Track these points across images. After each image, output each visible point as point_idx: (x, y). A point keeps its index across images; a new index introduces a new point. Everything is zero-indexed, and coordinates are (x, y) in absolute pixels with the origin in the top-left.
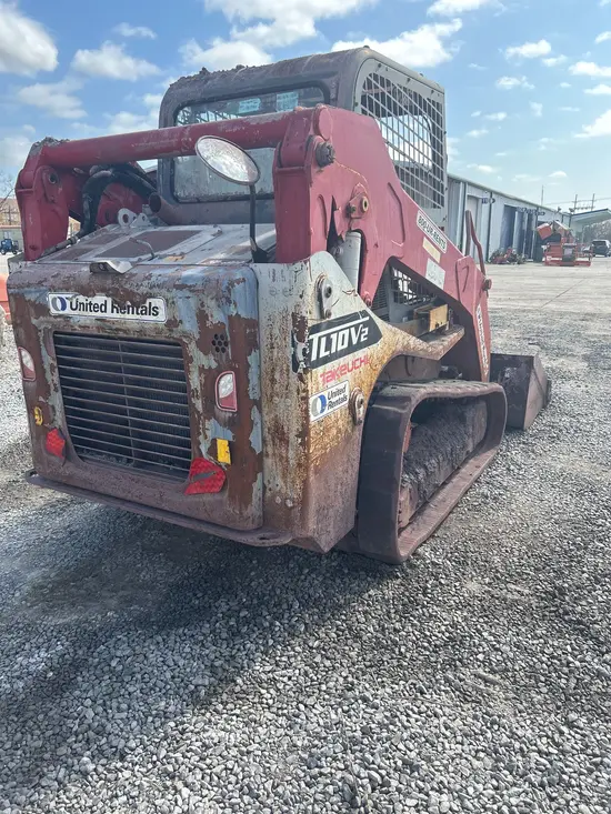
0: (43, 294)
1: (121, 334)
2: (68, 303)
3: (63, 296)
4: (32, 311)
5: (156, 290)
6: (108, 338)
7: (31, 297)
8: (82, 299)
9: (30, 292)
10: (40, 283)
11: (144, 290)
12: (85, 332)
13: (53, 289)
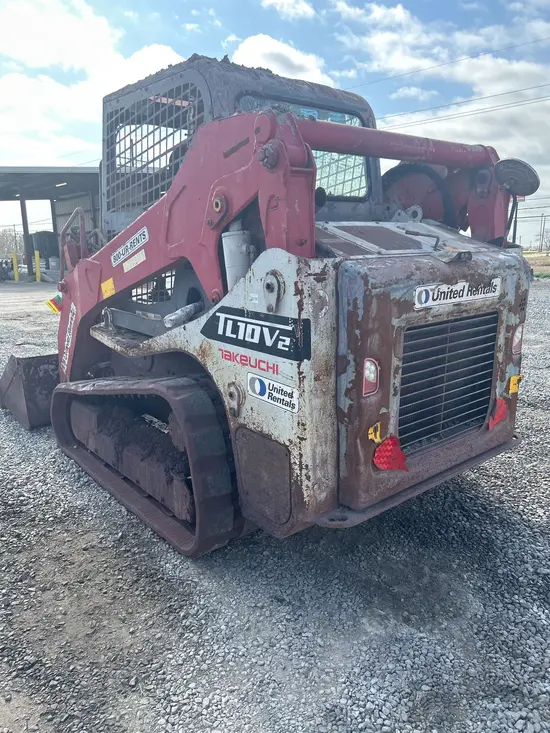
0: (412, 288)
1: (465, 315)
2: (431, 293)
3: (428, 288)
4: (395, 310)
5: (497, 272)
6: (456, 320)
7: (396, 295)
8: (444, 288)
9: (397, 290)
10: (409, 278)
11: (490, 272)
12: (437, 320)
13: (422, 282)
